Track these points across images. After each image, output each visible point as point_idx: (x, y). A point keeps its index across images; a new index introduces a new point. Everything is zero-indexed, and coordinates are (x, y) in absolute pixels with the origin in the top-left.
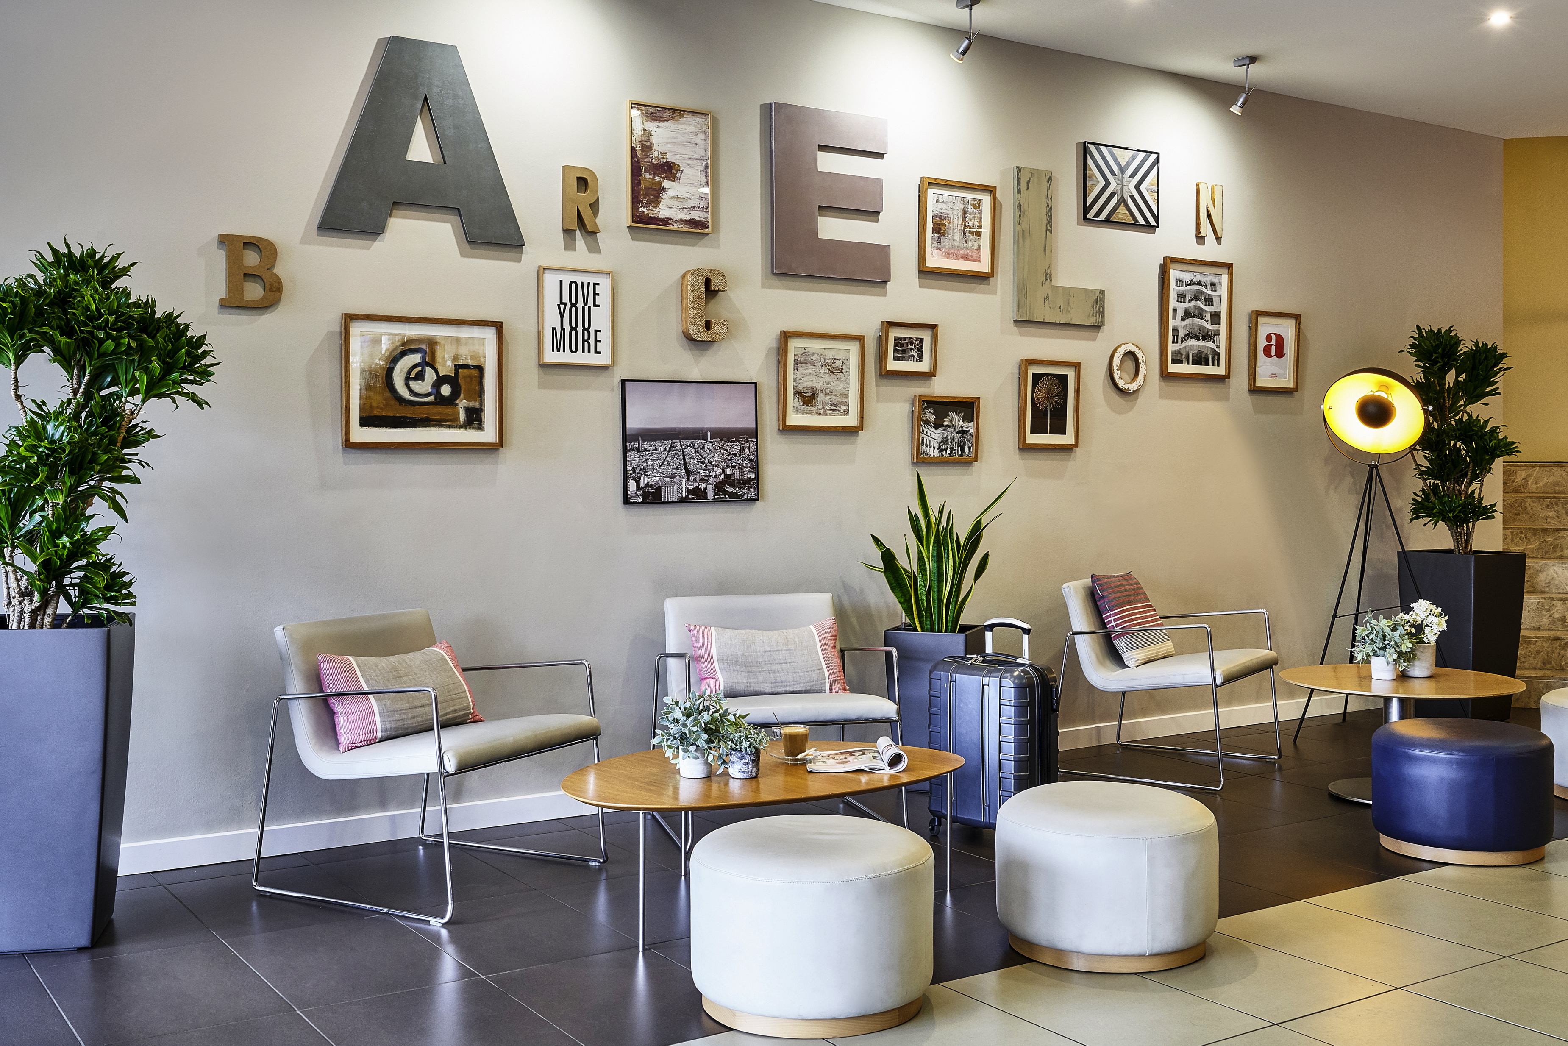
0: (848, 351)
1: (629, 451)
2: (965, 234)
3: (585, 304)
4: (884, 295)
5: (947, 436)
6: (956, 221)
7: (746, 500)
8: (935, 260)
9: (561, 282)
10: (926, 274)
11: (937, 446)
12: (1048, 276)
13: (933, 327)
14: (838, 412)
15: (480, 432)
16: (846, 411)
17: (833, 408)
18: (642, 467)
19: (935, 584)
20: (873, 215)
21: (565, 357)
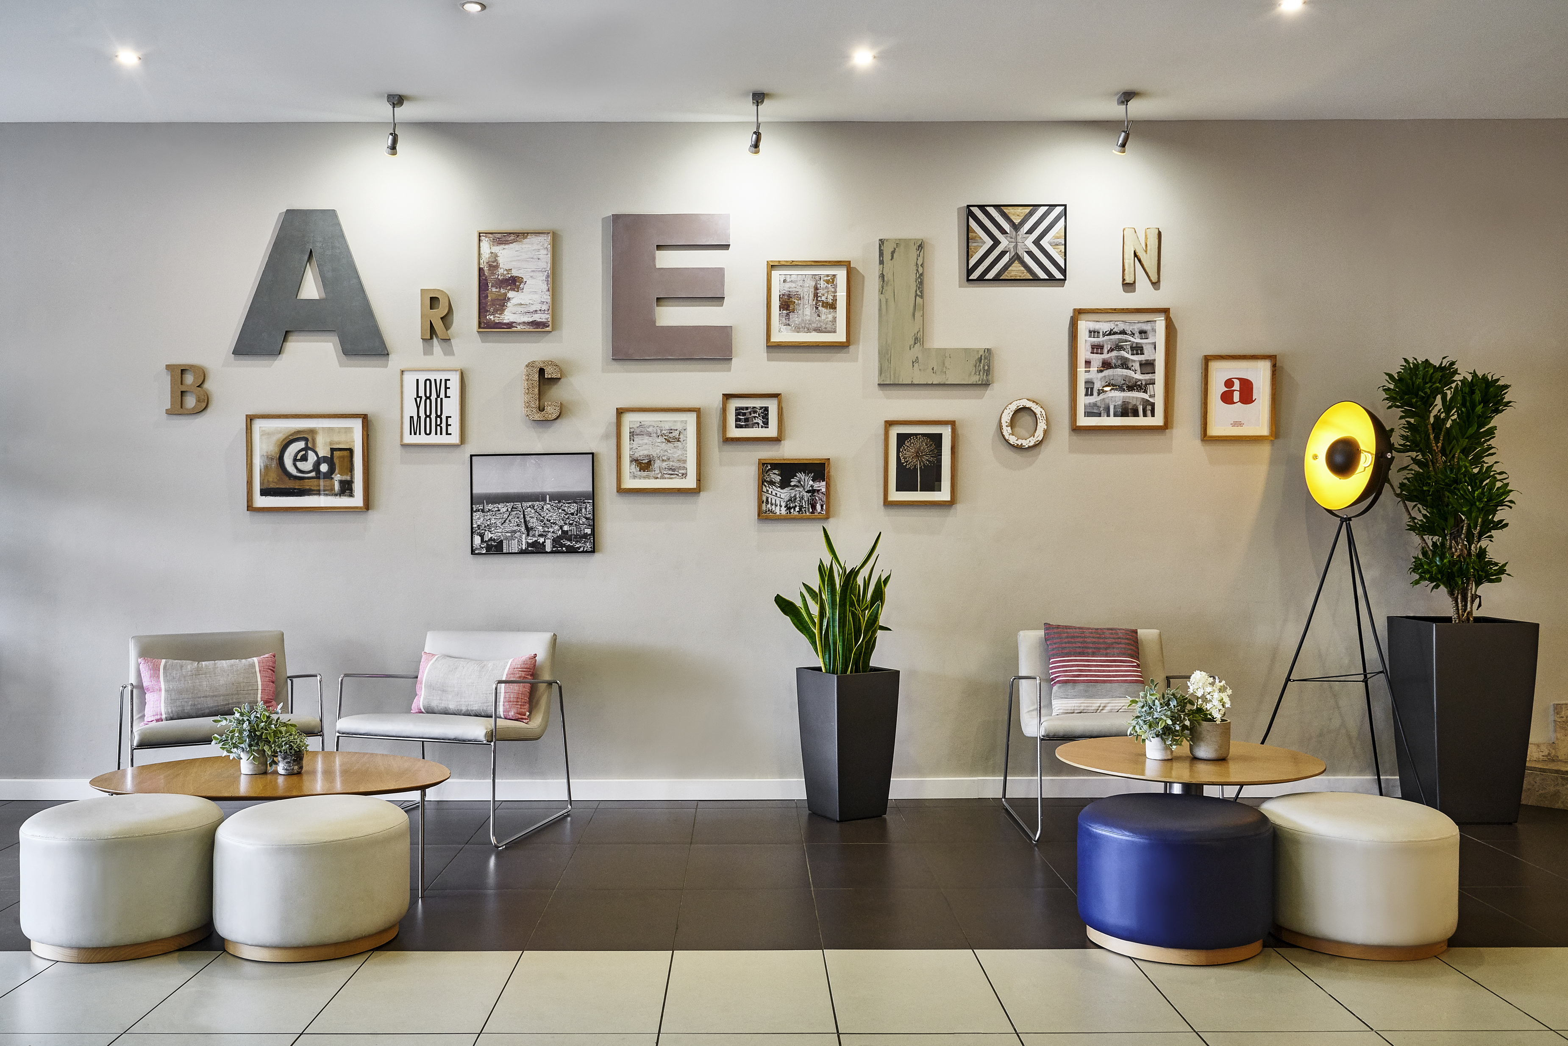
0: (685, 422)
1: (475, 512)
2: (817, 308)
3: (438, 396)
4: (729, 370)
5: (795, 496)
6: (806, 297)
7: (583, 552)
8: (782, 334)
9: (418, 380)
11: (783, 504)
12: (917, 340)
13: (779, 396)
14: (676, 476)
15: (351, 499)
16: (684, 475)
17: (671, 472)
18: (486, 525)
21: (422, 439)
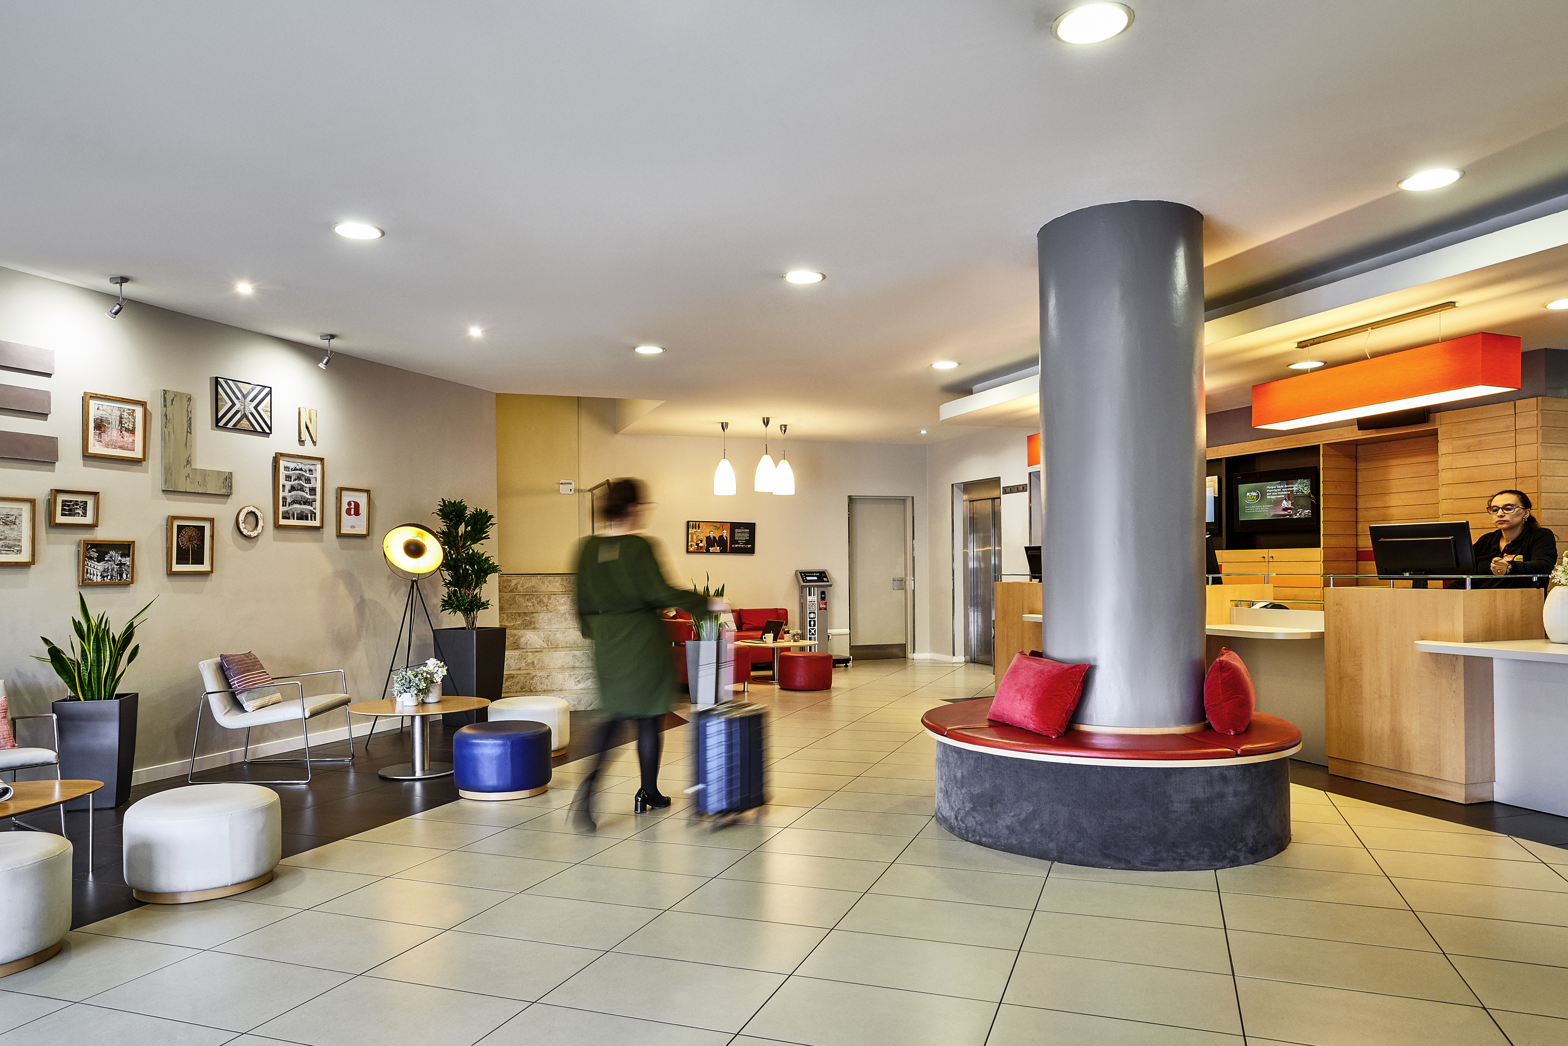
0: (21, 509)
2: (121, 432)
4: (53, 470)
5: (108, 567)
6: (114, 423)
8: (95, 448)
10: (89, 457)
11: (99, 574)
12: (188, 462)
13: (95, 494)
14: (11, 552)
16: (20, 551)
17: (7, 549)
19: (95, 668)
20: (44, 416)
